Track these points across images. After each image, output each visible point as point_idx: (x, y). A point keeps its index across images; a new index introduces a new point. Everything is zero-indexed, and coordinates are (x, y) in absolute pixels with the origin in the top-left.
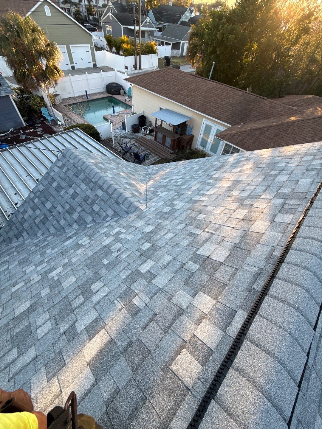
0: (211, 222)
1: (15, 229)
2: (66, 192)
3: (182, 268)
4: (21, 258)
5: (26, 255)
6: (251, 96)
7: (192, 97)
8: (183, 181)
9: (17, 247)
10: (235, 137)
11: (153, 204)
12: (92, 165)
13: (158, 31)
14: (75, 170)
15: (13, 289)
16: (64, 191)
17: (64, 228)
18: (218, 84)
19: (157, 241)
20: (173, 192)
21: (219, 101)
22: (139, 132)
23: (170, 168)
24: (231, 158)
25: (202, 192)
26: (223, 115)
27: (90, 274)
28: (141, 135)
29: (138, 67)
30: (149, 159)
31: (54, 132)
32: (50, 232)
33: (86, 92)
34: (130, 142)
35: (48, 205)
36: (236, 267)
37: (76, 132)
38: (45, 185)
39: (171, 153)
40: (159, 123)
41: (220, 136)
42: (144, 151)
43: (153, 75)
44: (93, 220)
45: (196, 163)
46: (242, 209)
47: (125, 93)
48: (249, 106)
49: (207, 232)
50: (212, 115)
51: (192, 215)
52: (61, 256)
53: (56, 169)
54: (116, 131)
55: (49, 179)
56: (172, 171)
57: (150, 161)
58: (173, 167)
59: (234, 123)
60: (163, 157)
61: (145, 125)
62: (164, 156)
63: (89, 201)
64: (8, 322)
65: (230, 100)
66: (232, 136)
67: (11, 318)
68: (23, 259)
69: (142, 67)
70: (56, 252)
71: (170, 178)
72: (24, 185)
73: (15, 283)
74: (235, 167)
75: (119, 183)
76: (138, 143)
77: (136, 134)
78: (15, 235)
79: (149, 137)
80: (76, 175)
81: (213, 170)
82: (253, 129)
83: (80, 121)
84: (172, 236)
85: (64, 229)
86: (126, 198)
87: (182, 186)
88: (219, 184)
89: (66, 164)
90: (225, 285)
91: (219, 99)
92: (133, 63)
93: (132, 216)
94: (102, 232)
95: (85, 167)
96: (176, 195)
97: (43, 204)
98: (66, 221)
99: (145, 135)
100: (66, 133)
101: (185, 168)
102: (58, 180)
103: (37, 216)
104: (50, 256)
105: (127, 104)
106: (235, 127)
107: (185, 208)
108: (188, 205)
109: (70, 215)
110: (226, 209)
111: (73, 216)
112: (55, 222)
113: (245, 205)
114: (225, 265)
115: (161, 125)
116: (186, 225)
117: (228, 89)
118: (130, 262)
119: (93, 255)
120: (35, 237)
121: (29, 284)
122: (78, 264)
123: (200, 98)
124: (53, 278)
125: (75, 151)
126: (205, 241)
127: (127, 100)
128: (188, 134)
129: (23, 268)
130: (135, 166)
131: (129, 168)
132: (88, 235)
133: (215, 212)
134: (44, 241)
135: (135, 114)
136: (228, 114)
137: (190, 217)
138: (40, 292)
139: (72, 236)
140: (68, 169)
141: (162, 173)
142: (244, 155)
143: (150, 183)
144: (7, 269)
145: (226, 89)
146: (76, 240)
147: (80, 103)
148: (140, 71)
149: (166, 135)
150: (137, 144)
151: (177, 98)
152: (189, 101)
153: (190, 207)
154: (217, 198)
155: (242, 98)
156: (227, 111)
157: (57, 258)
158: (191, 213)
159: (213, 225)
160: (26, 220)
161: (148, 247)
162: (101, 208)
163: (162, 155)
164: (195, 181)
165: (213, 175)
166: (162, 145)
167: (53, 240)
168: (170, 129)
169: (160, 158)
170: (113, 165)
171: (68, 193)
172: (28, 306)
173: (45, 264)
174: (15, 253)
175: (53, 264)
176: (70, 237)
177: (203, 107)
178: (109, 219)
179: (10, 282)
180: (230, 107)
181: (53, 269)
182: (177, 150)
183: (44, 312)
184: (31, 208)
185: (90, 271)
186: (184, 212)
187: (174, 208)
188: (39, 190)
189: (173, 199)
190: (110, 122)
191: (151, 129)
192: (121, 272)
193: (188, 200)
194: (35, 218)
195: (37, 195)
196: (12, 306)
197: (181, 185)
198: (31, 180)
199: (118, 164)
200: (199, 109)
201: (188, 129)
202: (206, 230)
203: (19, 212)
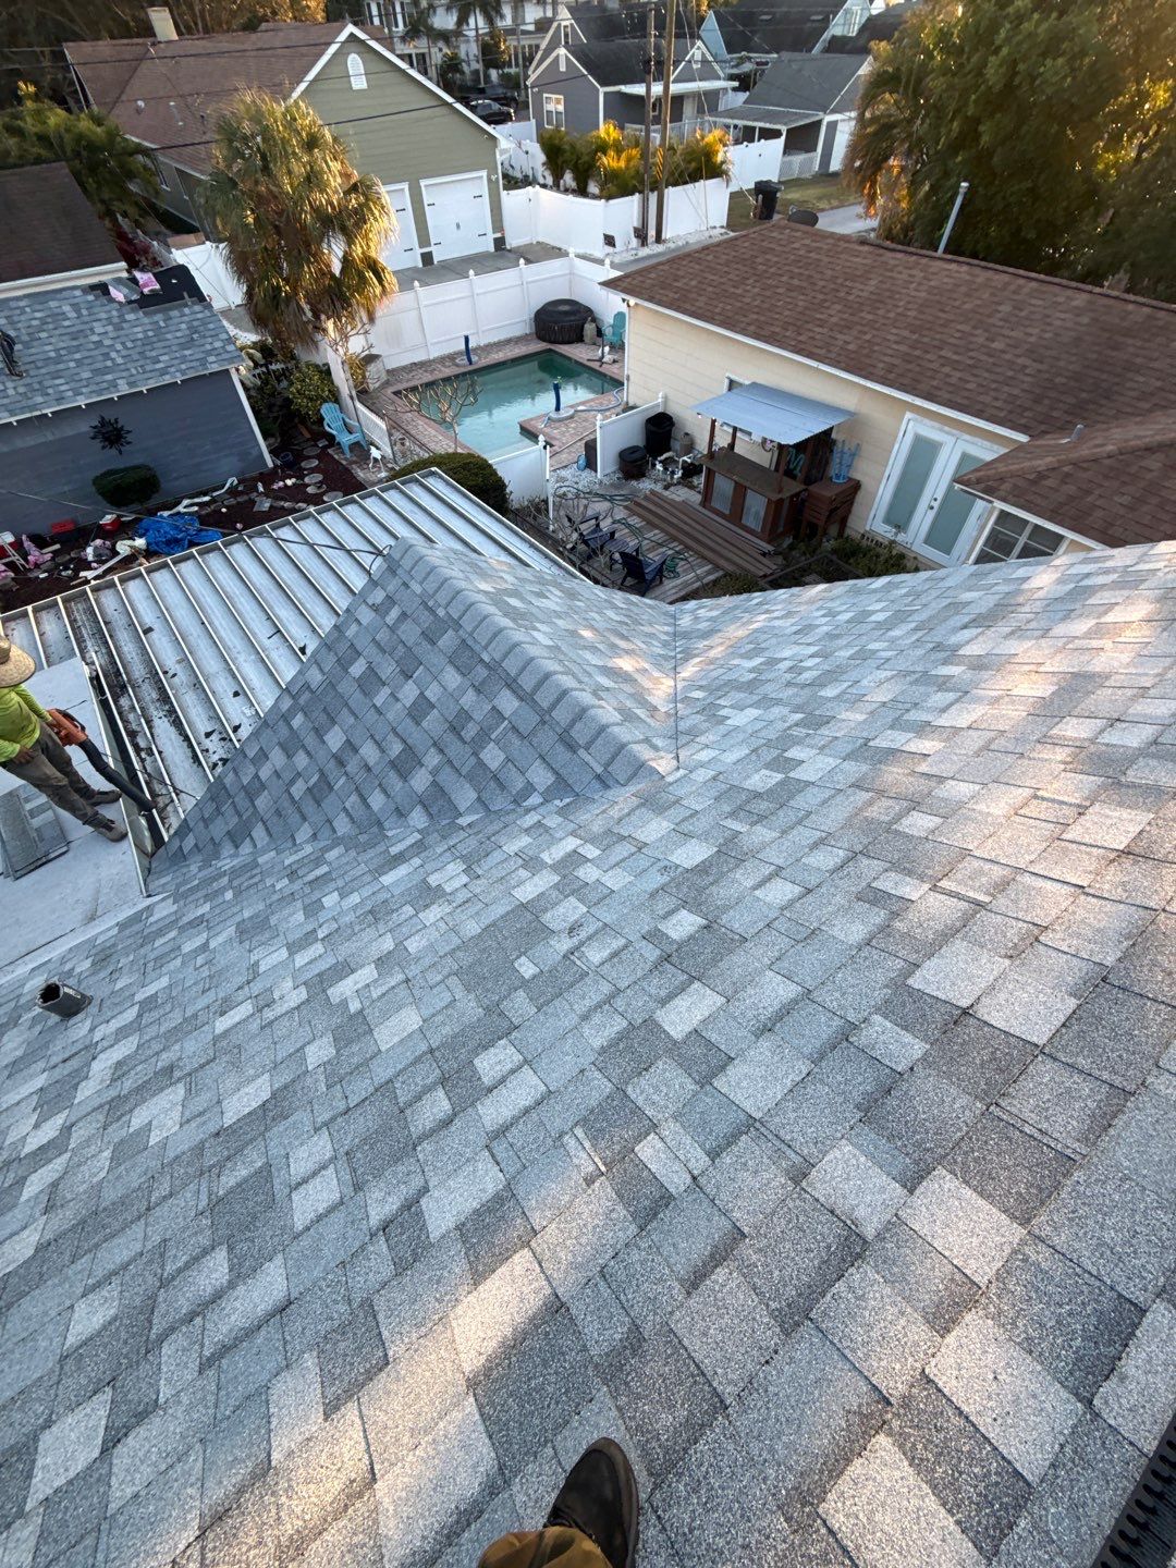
0: (965, 853)
1: (231, 811)
2: (392, 694)
3: (845, 1044)
4: (247, 914)
5: (261, 906)
6: (1131, 307)
7: (866, 329)
8: (827, 667)
9: (235, 873)
10: (1048, 483)
11: (704, 755)
12: (484, 599)
13: (734, 89)
14: (426, 619)
15: (222, 1024)
16: (385, 691)
17: (382, 820)
18: (977, 271)
19: (726, 909)
20: (785, 711)
21: (981, 340)
22: (643, 475)
23: (767, 612)
24: (1043, 578)
25: (914, 715)
26: (993, 394)
27: (470, 1008)
28: (652, 486)
29: (652, 233)
30: (677, 575)
31: (359, 486)
32: (334, 831)
33: (467, 339)
34: (610, 516)
35: (335, 740)
36: (1118, 1081)
37: (431, 482)
38: (326, 670)
39: (764, 554)
40: (722, 440)
41: (977, 480)
42: (661, 545)
43: (710, 258)
44: (479, 799)
45: (875, 594)
46: (1121, 804)
47: (600, 333)
48: (1114, 354)
49: (950, 894)
50: (947, 396)
51: (872, 812)
52: (369, 926)
53: (365, 616)
54: (563, 473)
55: (343, 647)
56: (777, 623)
57: (679, 581)
58: (779, 607)
59: (1043, 427)
60: (730, 568)
61: (669, 450)
62: (734, 563)
63: (470, 731)
64: (202, 1142)
65: (1029, 330)
66: (1034, 482)
67: (212, 1127)
68: (251, 918)
69: (666, 234)
70: (355, 908)
71: (767, 654)
72: (260, 665)
73: (225, 1000)
74: (1067, 616)
75: (575, 669)
76: (639, 516)
77: (634, 483)
78: (228, 832)
79: (681, 494)
80: (430, 638)
81: (959, 624)
82: (1133, 451)
83: (442, 444)
84: (790, 896)
85: (379, 824)
86: (603, 729)
87: (823, 686)
88: (994, 685)
89: (397, 597)
90: (1067, 1162)
91: (979, 332)
92: (636, 223)
93: (623, 798)
94: (512, 847)
95: (462, 608)
96: (797, 725)
97: (319, 733)
98: (388, 796)
99: (666, 488)
100: (396, 487)
101: (831, 614)
102: (370, 651)
103: (299, 775)
104: (334, 918)
105: (605, 375)
106: (1048, 441)
107: (841, 781)
108: (854, 769)
109: (404, 776)
110: (1036, 797)
111: (412, 783)
112: (354, 798)
113: (1134, 786)
114: (1055, 1059)
115: (732, 446)
116: (850, 854)
117: (1020, 287)
118: (622, 985)
119: (480, 935)
120: (290, 844)
121: (269, 1014)
122: (427, 962)
123: (894, 331)
124: (344, 1003)
125: (429, 552)
126: (947, 936)
127: (607, 358)
128: (838, 476)
129: (250, 951)
130: (633, 603)
131: (611, 613)
132: (463, 858)
133: (981, 807)
134: (318, 861)
135: (633, 408)
136: (1016, 392)
137: (866, 818)
138: (302, 1048)
139: (407, 855)
140: (404, 616)
141: (736, 632)
142: (1109, 564)
143: (689, 670)
144: (205, 947)
145: (1012, 287)
146: (422, 870)
147: (447, 380)
148: (660, 248)
149: (747, 484)
150: (635, 521)
151: (801, 338)
152: (851, 347)
153: (863, 777)
154: (986, 747)
155: (1085, 320)
156: (1012, 378)
157: (357, 928)
158: (870, 803)
159: (976, 864)
160: (263, 787)
161: (692, 930)
162: (508, 760)
163: (727, 560)
164: (878, 668)
165: (959, 646)
166: (728, 525)
167: (344, 860)
168: (765, 459)
169: (721, 573)
170: (554, 601)
171: (398, 700)
172: (265, 1095)
173: (318, 949)
174: (229, 895)
175: (345, 950)
176: (400, 859)
177: (910, 366)
178: (535, 799)
179: (211, 995)
180: (1028, 362)
181: (343, 969)
182: (788, 541)
183: (316, 1130)
184: (280, 744)
185: (472, 996)
186: (839, 798)
187: (792, 775)
188: (307, 686)
189: (786, 740)
190: (542, 444)
191: (692, 464)
192: (585, 1017)
193: (850, 748)
194: (292, 782)
195: (302, 701)
196: (214, 1086)
197: (818, 683)
198: (284, 650)
199: (572, 595)
200: (891, 376)
201: (836, 458)
202: (944, 884)
203: (245, 756)
